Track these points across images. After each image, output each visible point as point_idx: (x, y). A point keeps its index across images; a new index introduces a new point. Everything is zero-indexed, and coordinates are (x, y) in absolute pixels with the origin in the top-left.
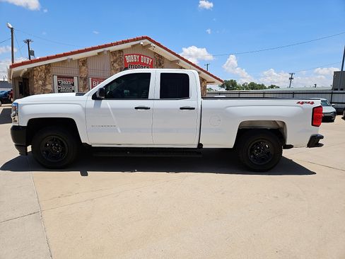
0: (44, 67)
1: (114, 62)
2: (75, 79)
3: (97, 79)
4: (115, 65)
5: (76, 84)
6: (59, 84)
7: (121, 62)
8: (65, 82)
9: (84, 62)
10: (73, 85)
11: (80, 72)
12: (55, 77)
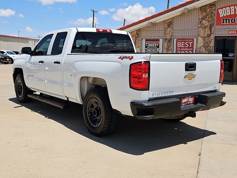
0: (135, 32)
1: (203, 19)
2: (161, 40)
3: (182, 39)
4: (204, 22)
5: (161, 46)
6: (146, 47)
7: (212, 17)
8: (151, 45)
9: (170, 23)
10: (158, 47)
11: (165, 34)
12: (144, 40)
